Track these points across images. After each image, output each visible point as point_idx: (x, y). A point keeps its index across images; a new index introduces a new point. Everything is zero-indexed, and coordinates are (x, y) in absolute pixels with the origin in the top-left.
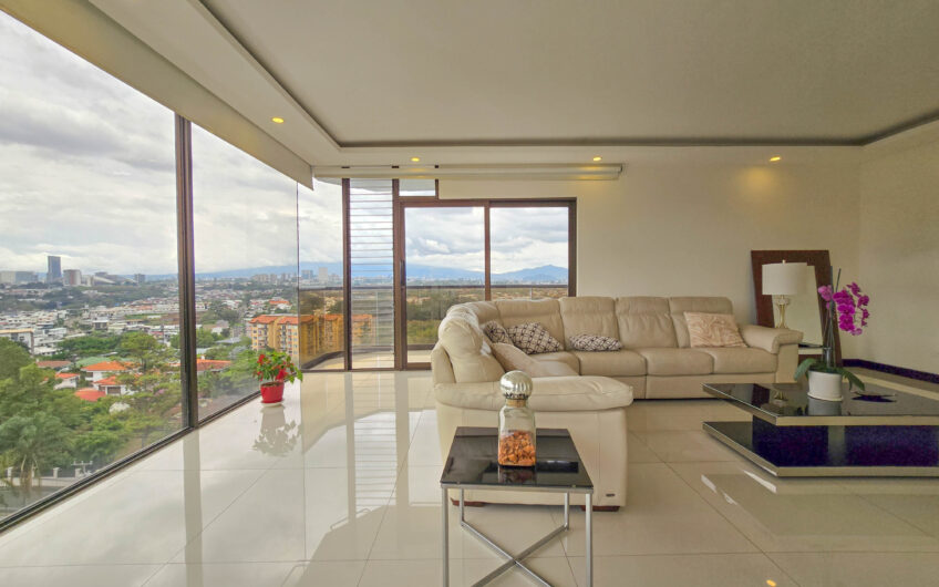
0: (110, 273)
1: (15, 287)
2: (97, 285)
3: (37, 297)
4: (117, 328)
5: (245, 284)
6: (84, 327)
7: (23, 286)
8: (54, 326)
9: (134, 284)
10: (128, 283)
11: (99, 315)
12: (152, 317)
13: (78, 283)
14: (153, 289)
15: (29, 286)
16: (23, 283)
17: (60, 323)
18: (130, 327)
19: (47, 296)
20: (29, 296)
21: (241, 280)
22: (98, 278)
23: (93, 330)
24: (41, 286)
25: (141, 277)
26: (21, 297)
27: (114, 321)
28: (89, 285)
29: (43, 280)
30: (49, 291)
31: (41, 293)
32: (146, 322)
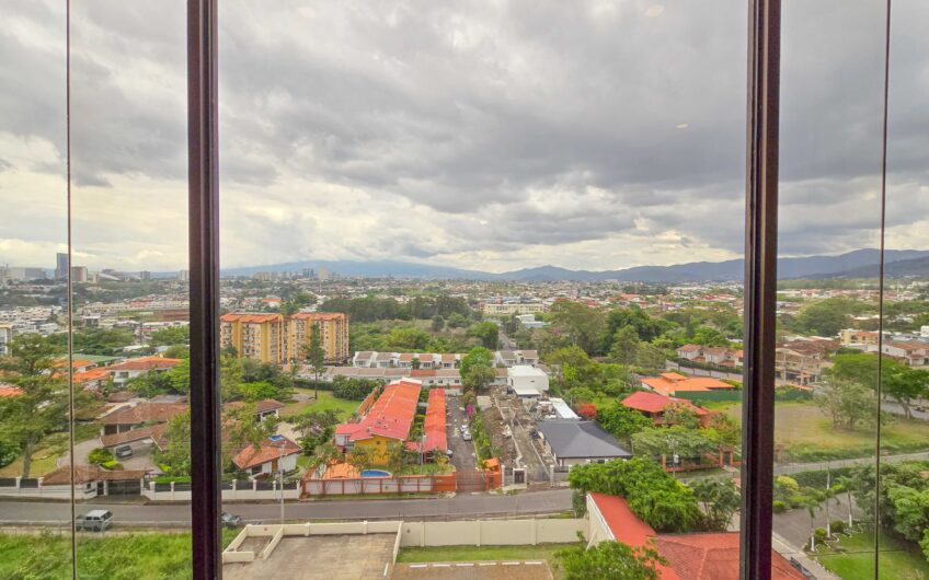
0: (117, 270)
1: (22, 283)
2: (102, 282)
3: (43, 293)
4: (107, 324)
5: (245, 282)
6: (76, 323)
7: (31, 283)
8: (47, 322)
9: (138, 281)
10: (132, 280)
11: (91, 312)
12: (144, 314)
13: (84, 280)
14: (155, 286)
15: (37, 282)
16: (33, 279)
17: (53, 318)
18: (120, 323)
19: (52, 292)
20: (35, 292)
21: (243, 278)
22: (103, 275)
23: (84, 325)
24: (47, 282)
25: (146, 274)
26: (27, 293)
27: (104, 317)
28: (94, 282)
29: (51, 276)
30: (54, 287)
31: (47, 289)
32: (137, 318)
